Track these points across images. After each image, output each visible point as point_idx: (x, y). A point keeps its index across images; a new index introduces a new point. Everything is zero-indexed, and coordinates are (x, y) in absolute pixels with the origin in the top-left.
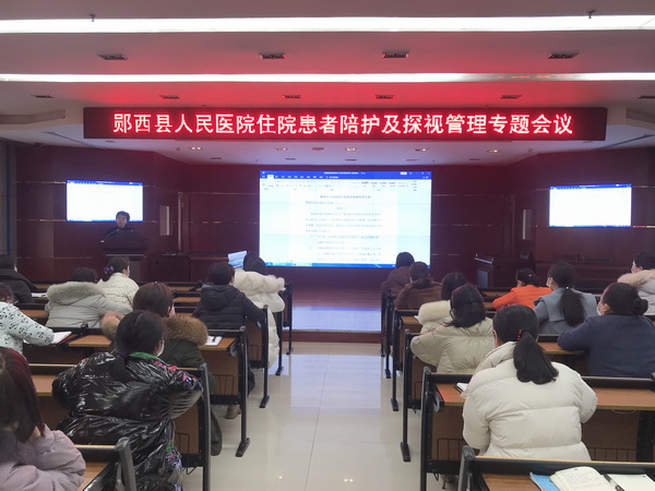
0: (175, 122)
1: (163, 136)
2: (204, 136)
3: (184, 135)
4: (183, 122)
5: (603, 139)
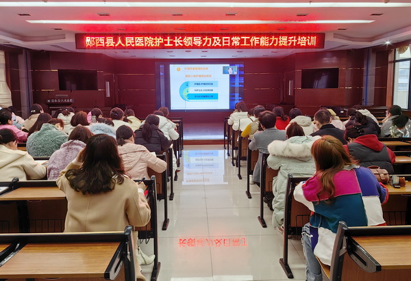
1: (111, 48)
3: (120, 47)
5: (323, 47)
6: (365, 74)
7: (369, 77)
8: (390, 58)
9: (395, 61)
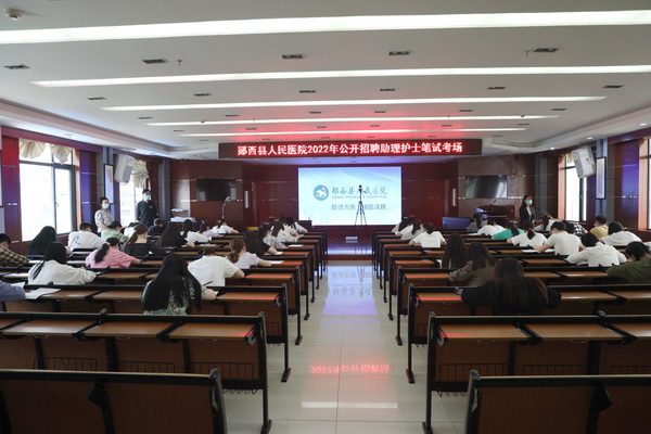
0: (268, 150)
1: (263, 156)
2: (282, 156)
3: (272, 156)
4: (272, 150)
6: (537, 182)
7: (541, 185)
8: (561, 165)
9: (566, 168)
